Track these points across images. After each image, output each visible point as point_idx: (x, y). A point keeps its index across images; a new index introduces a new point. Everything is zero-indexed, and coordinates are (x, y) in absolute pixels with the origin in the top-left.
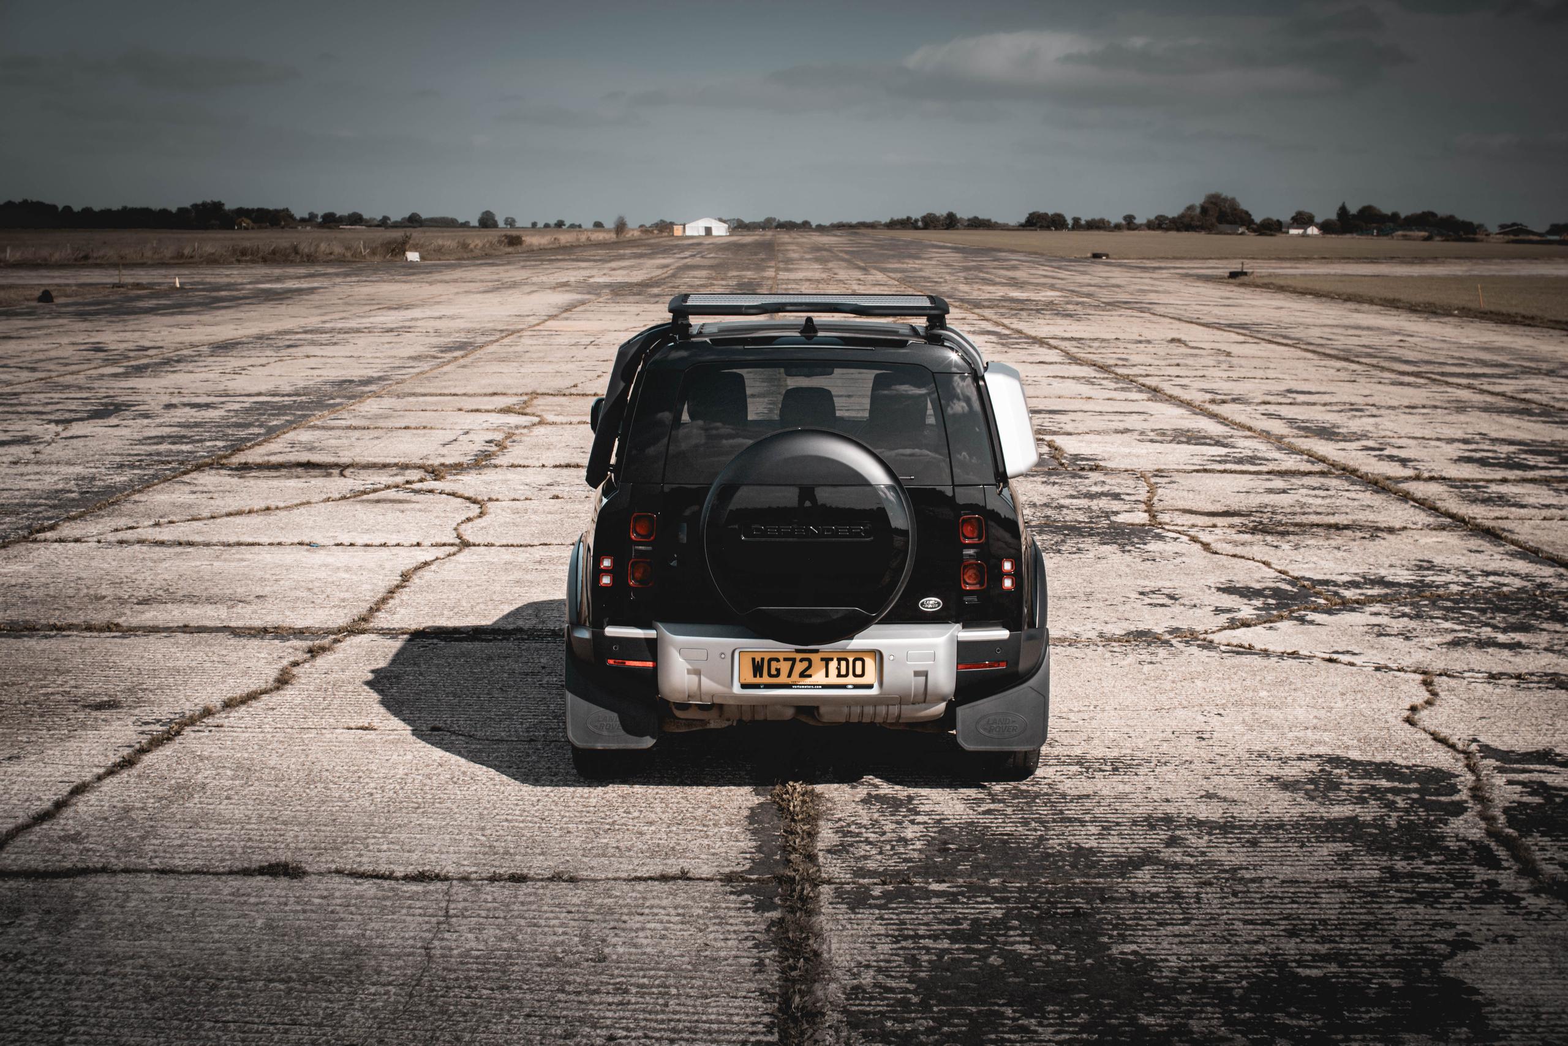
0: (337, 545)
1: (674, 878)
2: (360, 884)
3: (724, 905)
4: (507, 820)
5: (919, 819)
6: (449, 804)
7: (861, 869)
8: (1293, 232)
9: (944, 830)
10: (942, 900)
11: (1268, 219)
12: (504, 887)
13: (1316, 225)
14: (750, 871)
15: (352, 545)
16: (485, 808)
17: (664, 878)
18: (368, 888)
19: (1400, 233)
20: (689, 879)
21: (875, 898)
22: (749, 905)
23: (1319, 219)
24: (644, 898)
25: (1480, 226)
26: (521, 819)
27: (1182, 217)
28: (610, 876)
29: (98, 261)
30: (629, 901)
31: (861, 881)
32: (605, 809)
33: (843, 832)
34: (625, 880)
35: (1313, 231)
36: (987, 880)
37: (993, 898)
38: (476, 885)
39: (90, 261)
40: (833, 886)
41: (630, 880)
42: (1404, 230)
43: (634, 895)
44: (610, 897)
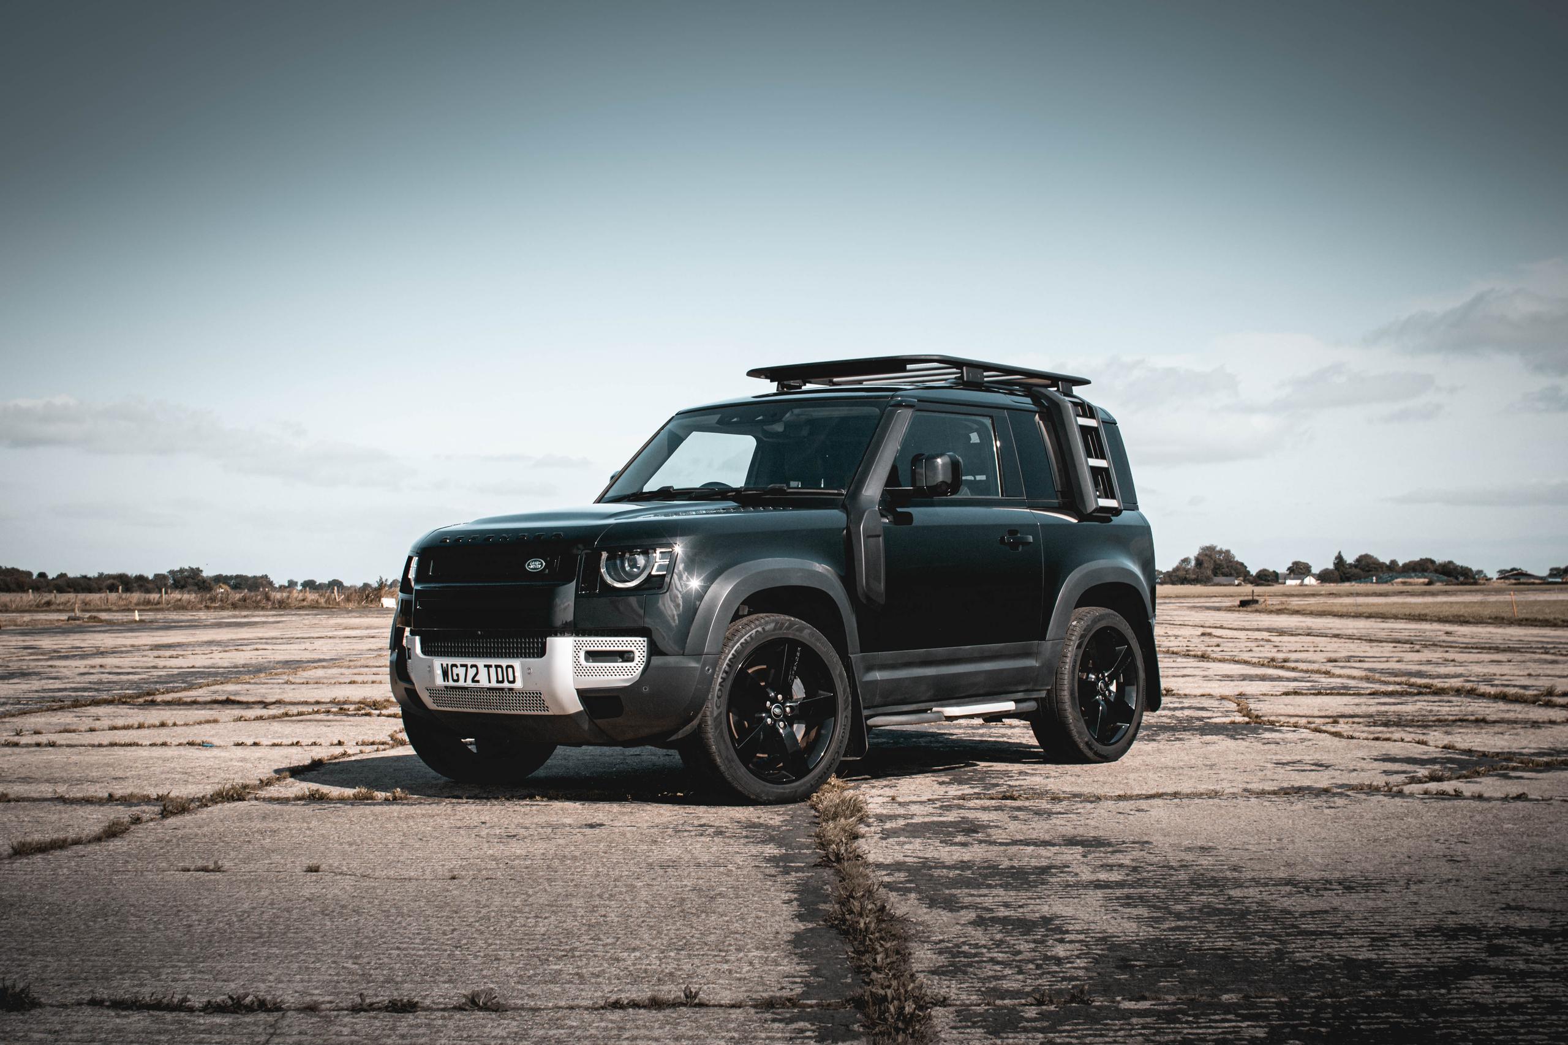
0: (238, 745)
1: (675, 1005)
2: (125, 1016)
3: (763, 1035)
4: (398, 948)
5: (1068, 937)
6: (310, 934)
7: (994, 989)
8: (1289, 582)
9: (1113, 948)
10: (1148, 1020)
11: (1265, 570)
12: (375, 1018)
13: (1314, 575)
14: (805, 995)
15: (255, 744)
16: (366, 937)
17: (656, 1004)
18: (137, 1021)
19: (1399, 580)
20: (701, 1005)
21: (1028, 1020)
22: (808, 1034)
23: (1315, 570)
24: (620, 1029)
25: (1480, 572)
26: (422, 947)
27: (1176, 570)
28: (562, 1003)
29: (61, 607)
30: (593, 1031)
31: (999, 1002)
32: (560, 936)
33: (951, 952)
34: (587, 1008)
35: (1310, 581)
36: (1217, 996)
37: (1237, 1015)
38: (326, 1016)
39: (53, 607)
40: (952, 1009)
41: (596, 1009)
42: (1405, 577)
43: (603, 1024)
44: (562, 1027)
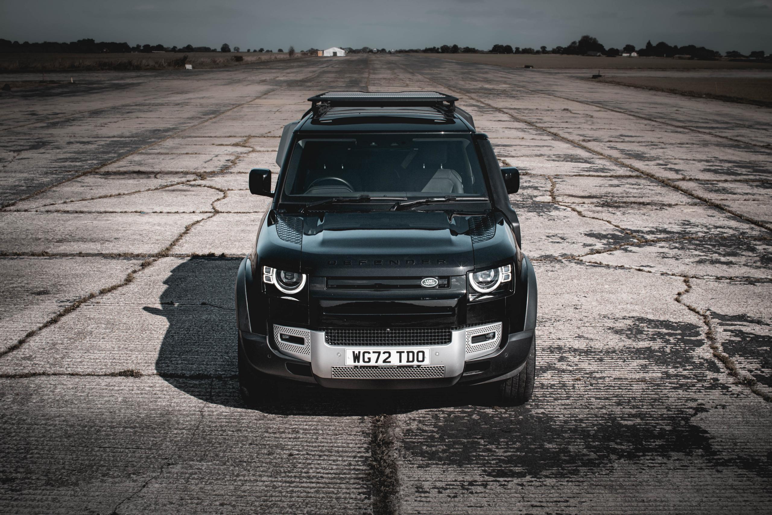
0: (154, 212)
6: (211, 341)
8: (624, 55)
11: (612, 48)
13: (636, 52)
15: (161, 212)
19: (677, 56)
23: (637, 49)
25: (717, 53)
27: (569, 47)
35: (634, 54)
38: (224, 381)
42: (680, 54)
